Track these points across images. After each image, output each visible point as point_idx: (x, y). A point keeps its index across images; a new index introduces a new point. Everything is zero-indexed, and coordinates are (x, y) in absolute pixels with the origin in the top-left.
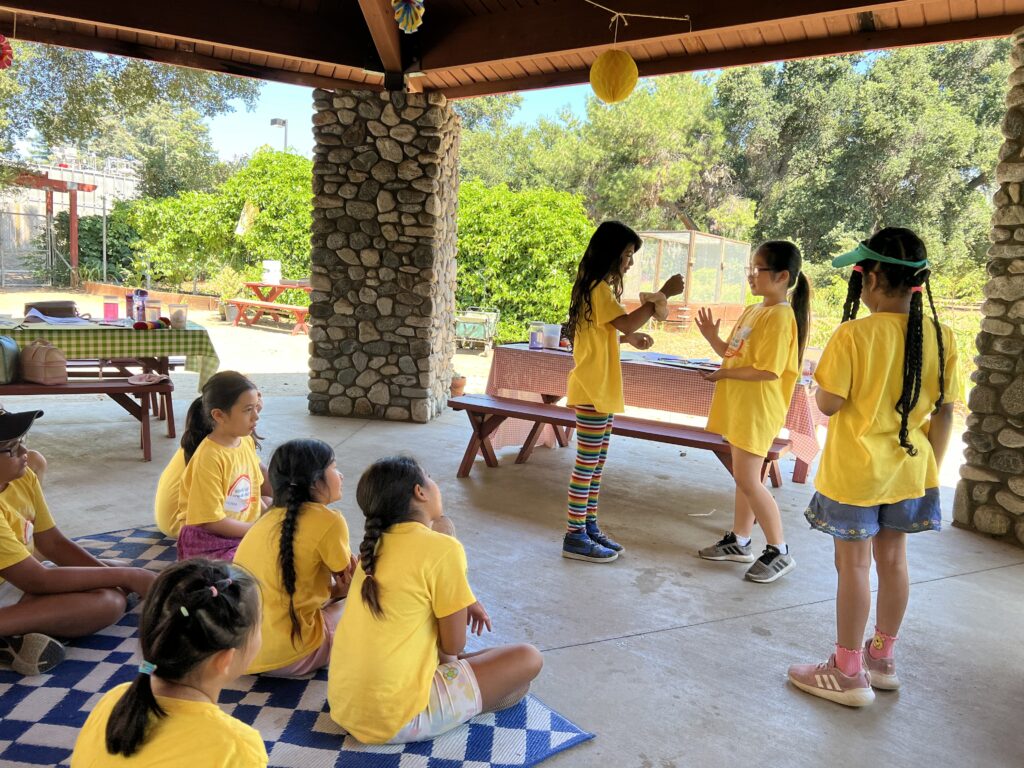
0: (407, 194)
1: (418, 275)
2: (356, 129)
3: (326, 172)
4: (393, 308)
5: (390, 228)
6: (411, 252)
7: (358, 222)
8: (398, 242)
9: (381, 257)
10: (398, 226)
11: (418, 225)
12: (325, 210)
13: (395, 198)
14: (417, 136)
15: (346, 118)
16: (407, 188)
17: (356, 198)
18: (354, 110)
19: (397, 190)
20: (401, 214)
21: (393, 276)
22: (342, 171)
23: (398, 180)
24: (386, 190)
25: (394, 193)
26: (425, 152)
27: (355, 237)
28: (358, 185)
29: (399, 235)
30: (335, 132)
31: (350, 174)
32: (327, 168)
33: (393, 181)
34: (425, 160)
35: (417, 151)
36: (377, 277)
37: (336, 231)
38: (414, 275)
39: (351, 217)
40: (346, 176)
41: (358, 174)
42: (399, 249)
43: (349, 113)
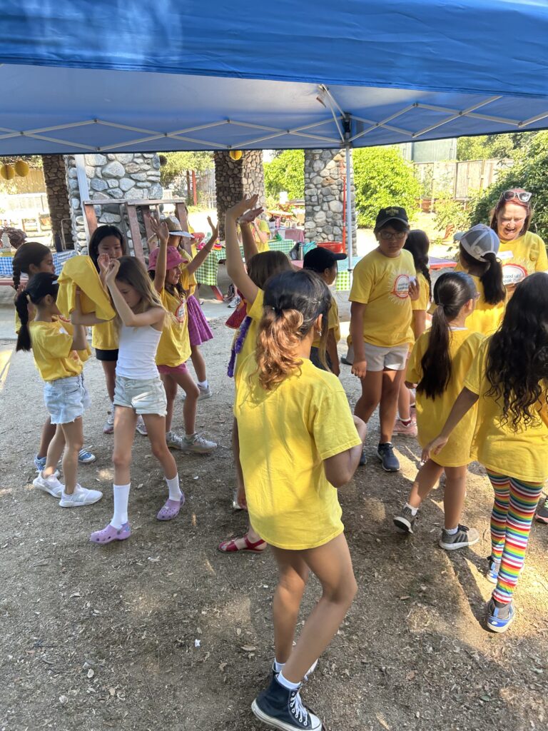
10: (234, 188)
11: (239, 188)
25: (233, 178)
28: (225, 177)
30: (219, 161)
32: (218, 172)
33: (232, 174)
34: (239, 167)
37: (221, 191)
39: (224, 186)
40: (222, 174)
41: (225, 173)
42: (235, 195)
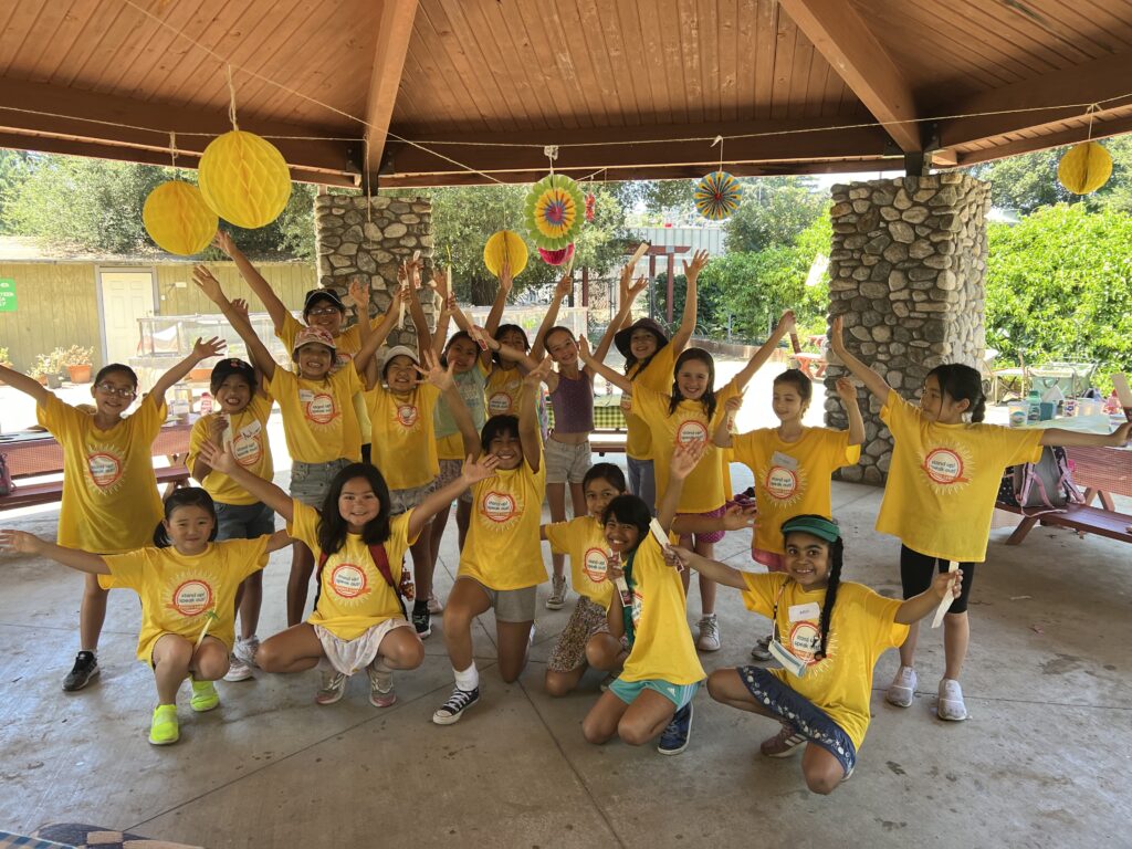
0: (918, 272)
1: (928, 348)
2: (870, 216)
3: (841, 258)
4: (903, 381)
5: (900, 305)
6: (922, 326)
7: (870, 301)
8: (909, 318)
9: (892, 334)
10: (910, 303)
11: (929, 301)
12: (840, 292)
13: (907, 277)
14: (930, 216)
15: (860, 207)
16: (918, 267)
17: (869, 280)
18: (869, 199)
19: (910, 268)
20: (912, 291)
21: (903, 350)
22: (856, 256)
23: (910, 260)
24: (899, 270)
25: (905, 272)
26: (937, 231)
27: (867, 315)
28: (871, 268)
29: (910, 311)
30: (851, 221)
31: (864, 257)
32: (843, 255)
33: (904, 261)
34: (936, 239)
35: (928, 231)
36: (888, 352)
37: (850, 310)
38: (924, 349)
39: (865, 297)
40: (860, 260)
41: (871, 258)
42: (909, 324)
43: (864, 202)
